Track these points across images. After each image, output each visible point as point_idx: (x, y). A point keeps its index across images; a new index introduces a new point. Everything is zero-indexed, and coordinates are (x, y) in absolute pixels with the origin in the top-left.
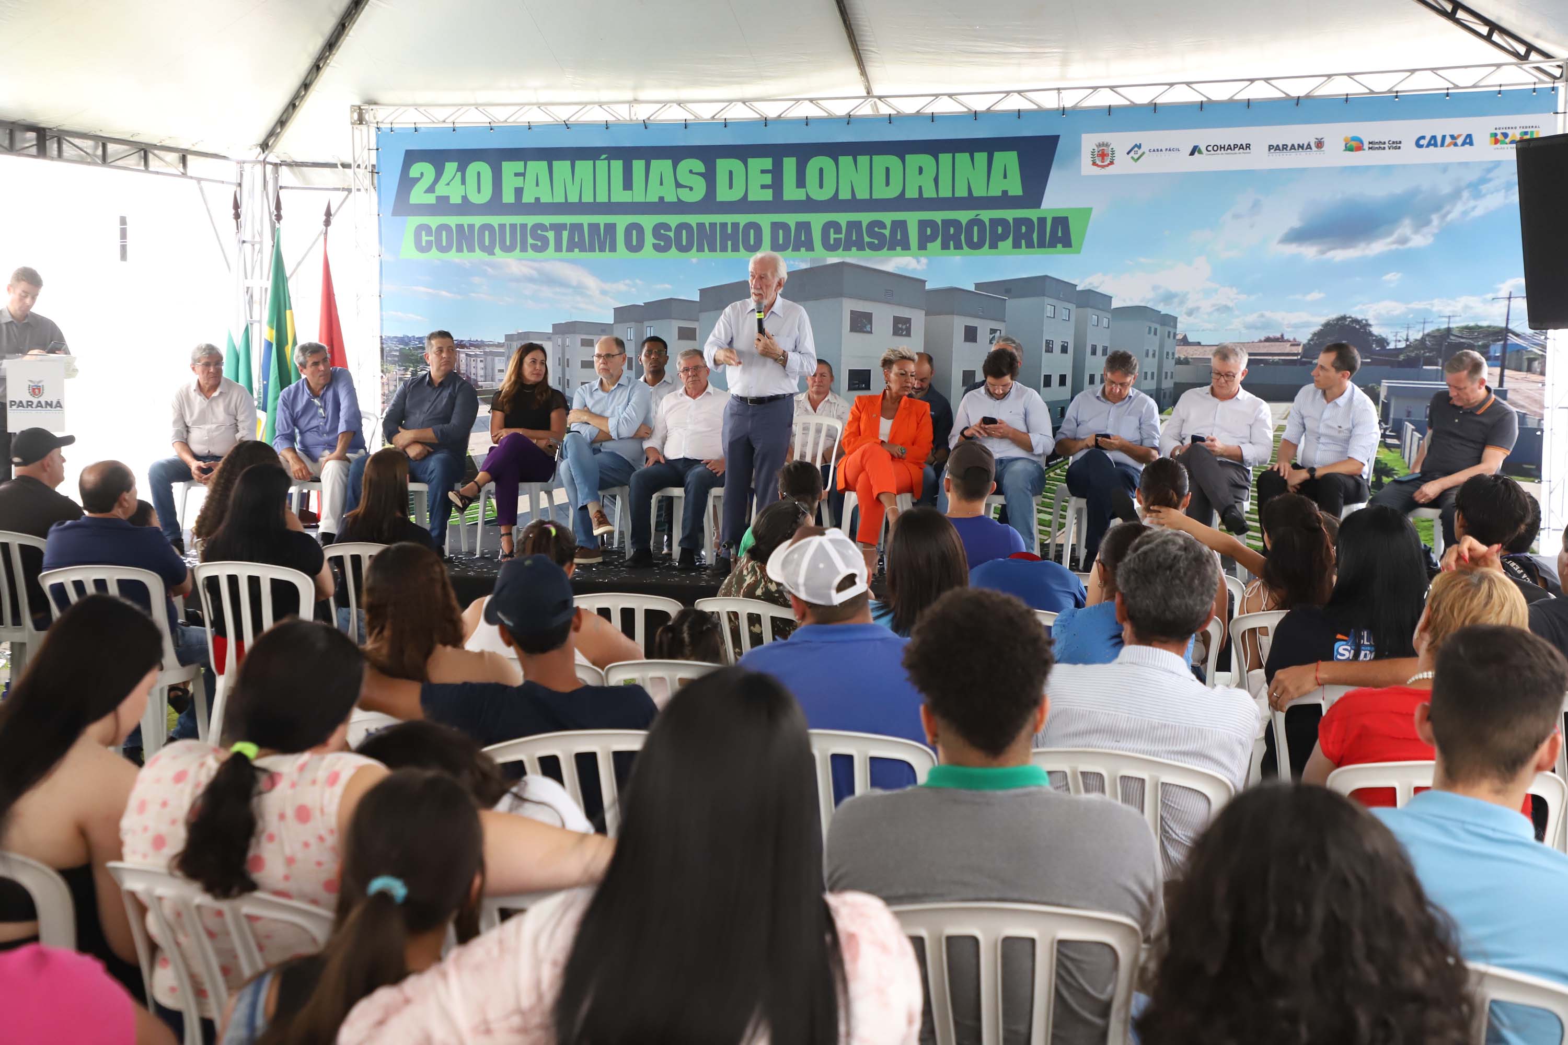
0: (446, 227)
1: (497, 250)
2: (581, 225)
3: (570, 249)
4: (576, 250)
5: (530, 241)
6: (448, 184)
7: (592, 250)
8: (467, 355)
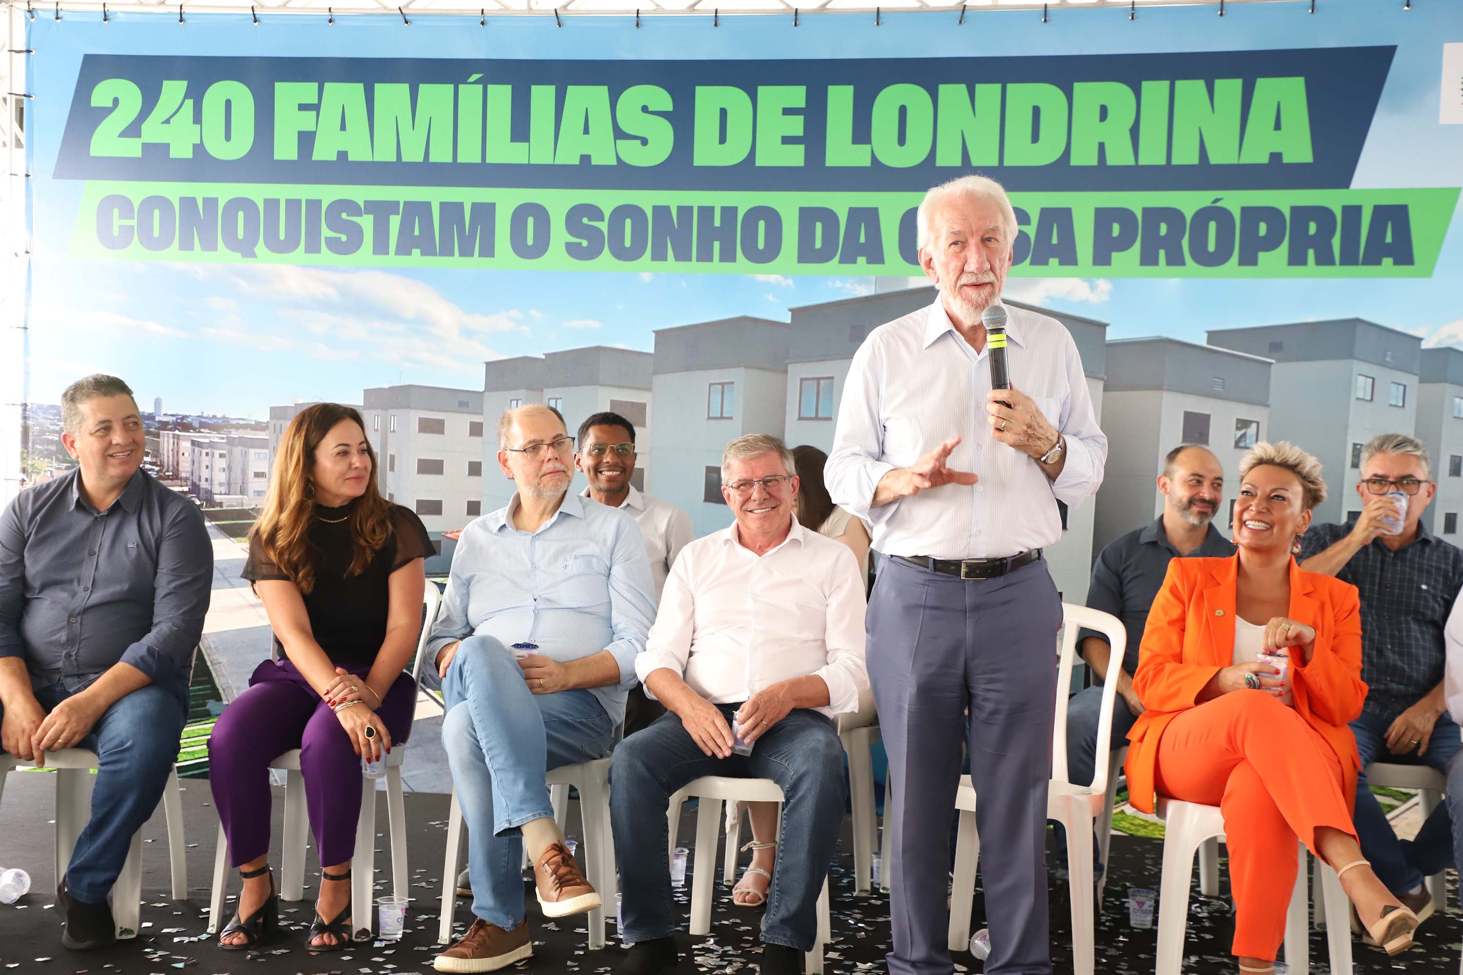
0: (162, 202)
1: (261, 248)
2: (427, 205)
3: (403, 249)
4: (416, 252)
5: (326, 232)
6: (167, 121)
7: (447, 251)
8: (193, 443)
